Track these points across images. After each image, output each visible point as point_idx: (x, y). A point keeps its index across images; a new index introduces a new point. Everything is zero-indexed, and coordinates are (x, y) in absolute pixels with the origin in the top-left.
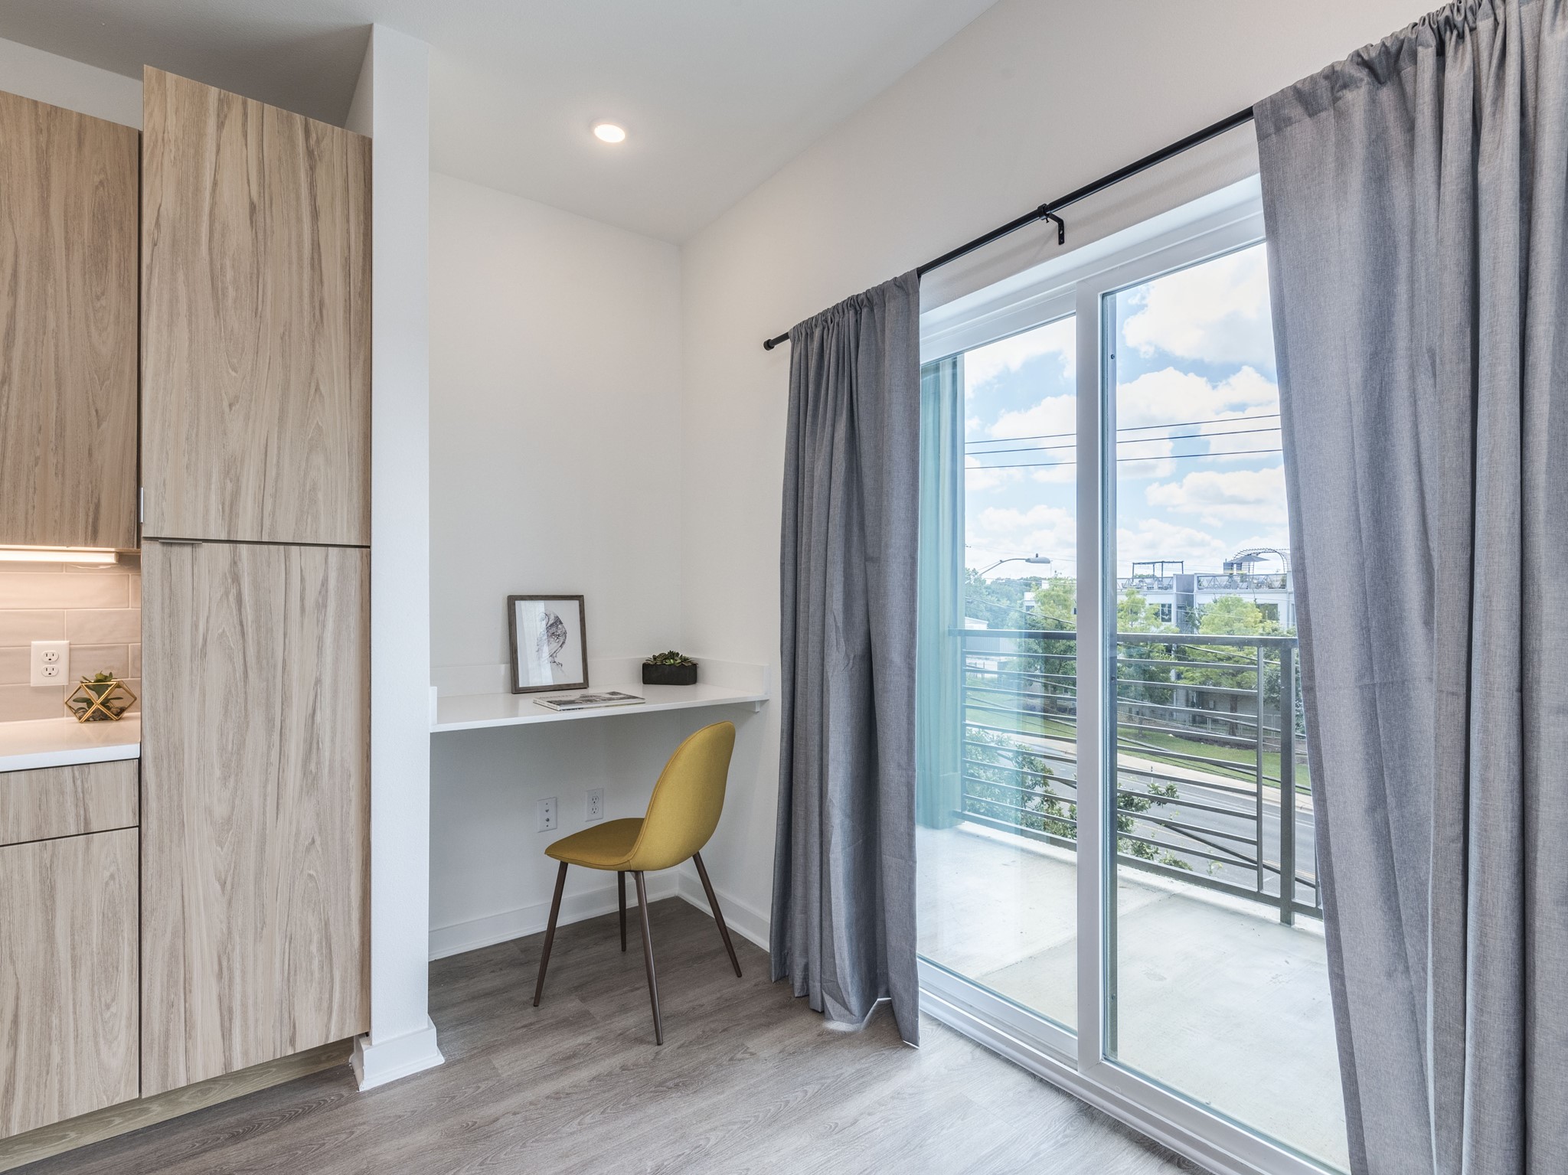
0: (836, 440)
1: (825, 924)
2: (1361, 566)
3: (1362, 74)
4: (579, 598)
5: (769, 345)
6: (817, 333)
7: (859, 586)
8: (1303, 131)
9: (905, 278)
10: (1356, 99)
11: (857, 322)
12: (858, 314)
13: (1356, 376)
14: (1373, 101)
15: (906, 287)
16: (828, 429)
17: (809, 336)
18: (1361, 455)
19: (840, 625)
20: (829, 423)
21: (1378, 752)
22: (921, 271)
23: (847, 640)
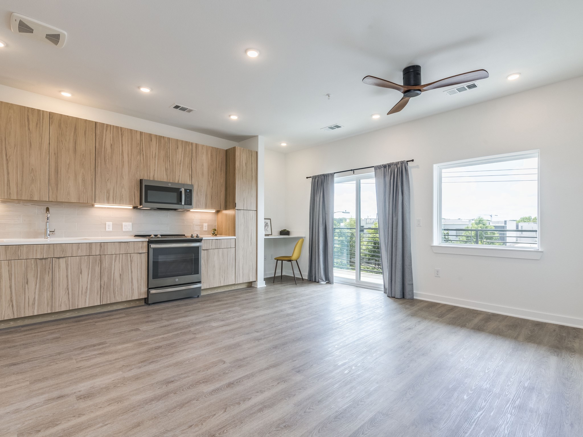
0: (321, 196)
1: (319, 268)
2: (383, 216)
3: (383, 167)
4: (270, 219)
5: (307, 178)
6: (317, 178)
7: (324, 218)
8: (378, 170)
9: (332, 173)
10: (383, 169)
11: (324, 178)
12: (324, 177)
13: (383, 197)
14: (384, 169)
15: (332, 175)
16: (319, 194)
17: (315, 178)
18: (383, 205)
19: (322, 223)
20: (319, 193)
21: (385, 235)
22: (334, 173)
23: (323, 226)
